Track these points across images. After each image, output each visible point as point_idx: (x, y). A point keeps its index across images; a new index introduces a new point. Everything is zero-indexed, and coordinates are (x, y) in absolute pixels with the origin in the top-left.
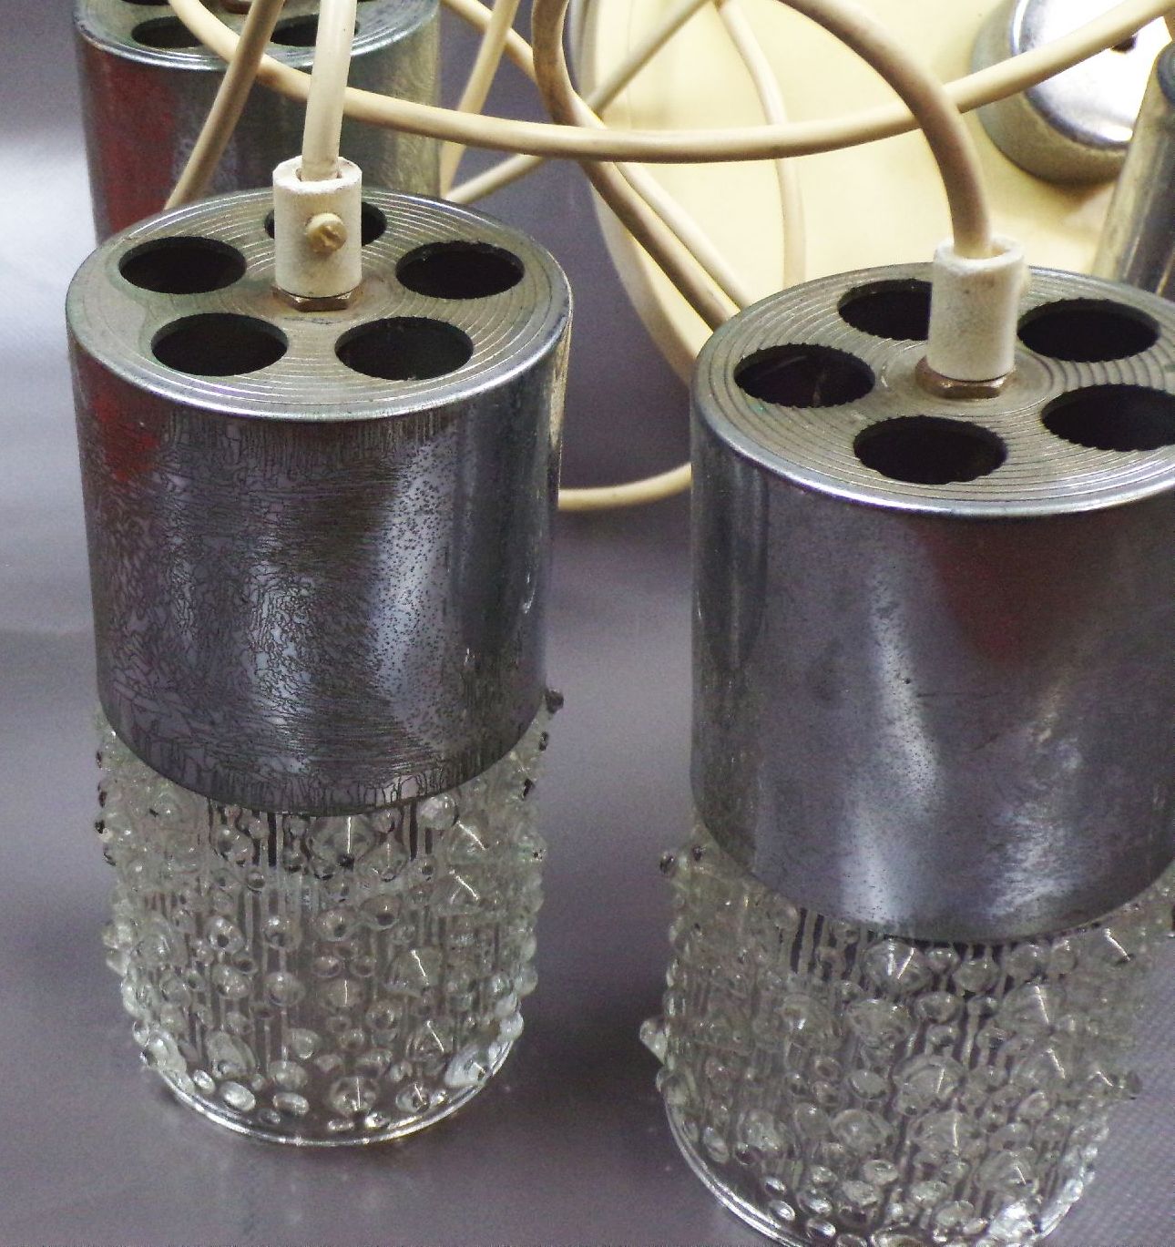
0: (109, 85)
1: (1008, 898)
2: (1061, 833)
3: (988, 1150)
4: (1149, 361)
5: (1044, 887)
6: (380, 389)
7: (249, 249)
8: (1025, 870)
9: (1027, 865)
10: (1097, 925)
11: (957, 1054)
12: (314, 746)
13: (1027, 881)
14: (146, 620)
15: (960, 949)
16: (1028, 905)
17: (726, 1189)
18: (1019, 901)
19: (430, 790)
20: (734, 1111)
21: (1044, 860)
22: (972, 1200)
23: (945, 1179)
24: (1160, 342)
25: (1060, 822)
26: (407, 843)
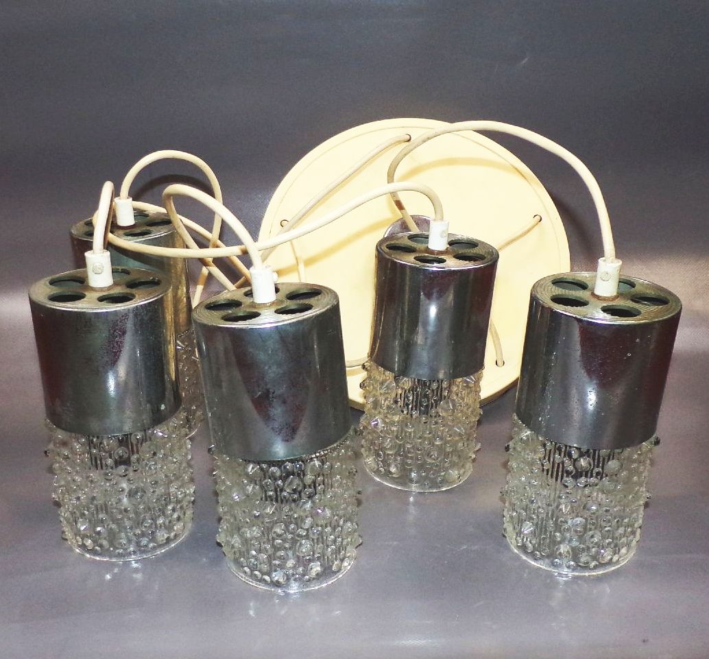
0: (77, 248)
7: (86, 278)
15: (268, 464)
19: (133, 430)
26: (130, 448)
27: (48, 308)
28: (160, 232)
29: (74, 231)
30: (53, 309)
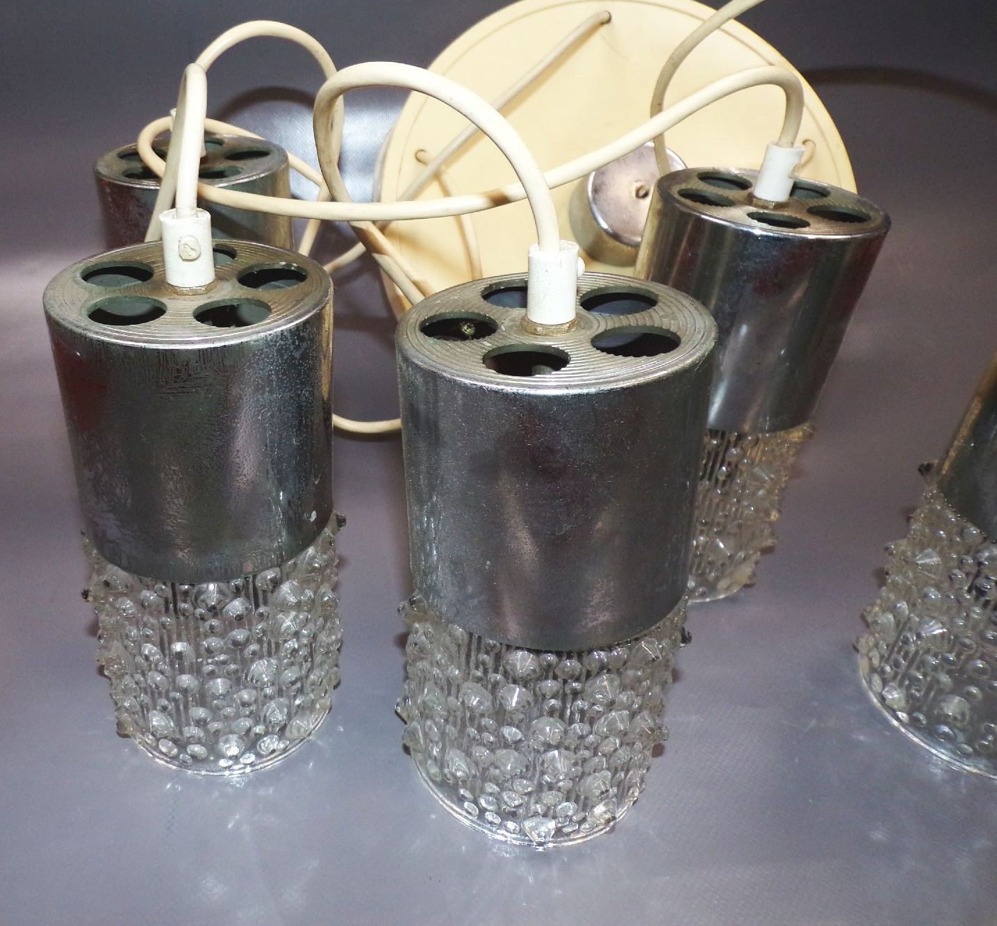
0: (110, 199)
1: (583, 623)
2: (612, 584)
3: (583, 774)
4: (654, 314)
5: (604, 617)
6: (214, 331)
7: (157, 267)
8: (591, 607)
9: (593, 603)
10: (637, 639)
11: (562, 716)
12: (189, 542)
13: (594, 613)
14: (93, 472)
15: (559, 654)
16: (595, 627)
17: (441, 796)
18: (590, 625)
19: (261, 568)
20: (443, 750)
21: (602, 600)
22: (577, 801)
23: (559, 789)
24: (660, 304)
25: (611, 578)
26: (252, 599)
27: (91, 340)
28: (253, 171)
29: (103, 169)
30: (103, 342)
